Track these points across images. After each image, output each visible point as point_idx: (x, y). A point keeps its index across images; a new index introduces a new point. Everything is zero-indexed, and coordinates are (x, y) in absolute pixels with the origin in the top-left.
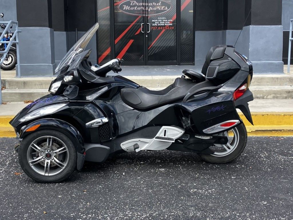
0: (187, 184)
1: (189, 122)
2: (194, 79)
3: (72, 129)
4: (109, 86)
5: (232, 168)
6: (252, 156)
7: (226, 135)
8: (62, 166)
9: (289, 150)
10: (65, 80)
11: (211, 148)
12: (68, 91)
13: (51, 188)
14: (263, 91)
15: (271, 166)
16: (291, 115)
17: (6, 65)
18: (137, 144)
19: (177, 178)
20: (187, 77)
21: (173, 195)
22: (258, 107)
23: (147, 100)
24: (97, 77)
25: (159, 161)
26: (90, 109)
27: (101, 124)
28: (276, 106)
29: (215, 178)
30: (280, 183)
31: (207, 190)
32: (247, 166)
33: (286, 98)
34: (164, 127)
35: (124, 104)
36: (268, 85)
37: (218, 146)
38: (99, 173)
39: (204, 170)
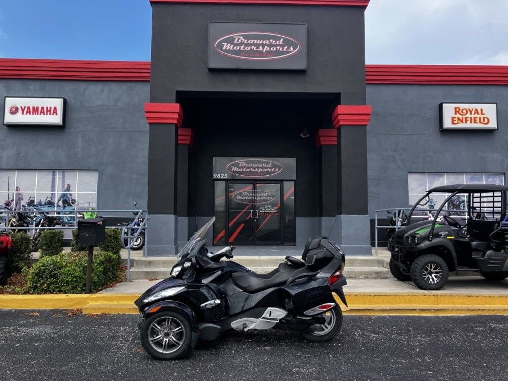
0: (290, 362)
1: (292, 303)
2: (295, 265)
3: (188, 310)
4: (222, 271)
5: (330, 347)
6: (348, 335)
7: (324, 315)
8: (179, 344)
9: (379, 329)
10: (185, 266)
11: (312, 327)
12: (186, 275)
13: (167, 365)
14: (355, 272)
15: (364, 345)
16: (380, 296)
17: (136, 245)
18: (245, 324)
19: (281, 356)
20: (289, 263)
21: (277, 374)
22: (351, 287)
23: (255, 283)
24: (212, 263)
25: (265, 339)
26: (204, 291)
27: (214, 305)
28: (367, 287)
29: (315, 356)
30: (373, 362)
31: (308, 369)
32: (343, 344)
33: (375, 278)
34: (269, 308)
35: (235, 287)
36: (359, 266)
37: (318, 326)
38: (211, 350)
39: (305, 348)
